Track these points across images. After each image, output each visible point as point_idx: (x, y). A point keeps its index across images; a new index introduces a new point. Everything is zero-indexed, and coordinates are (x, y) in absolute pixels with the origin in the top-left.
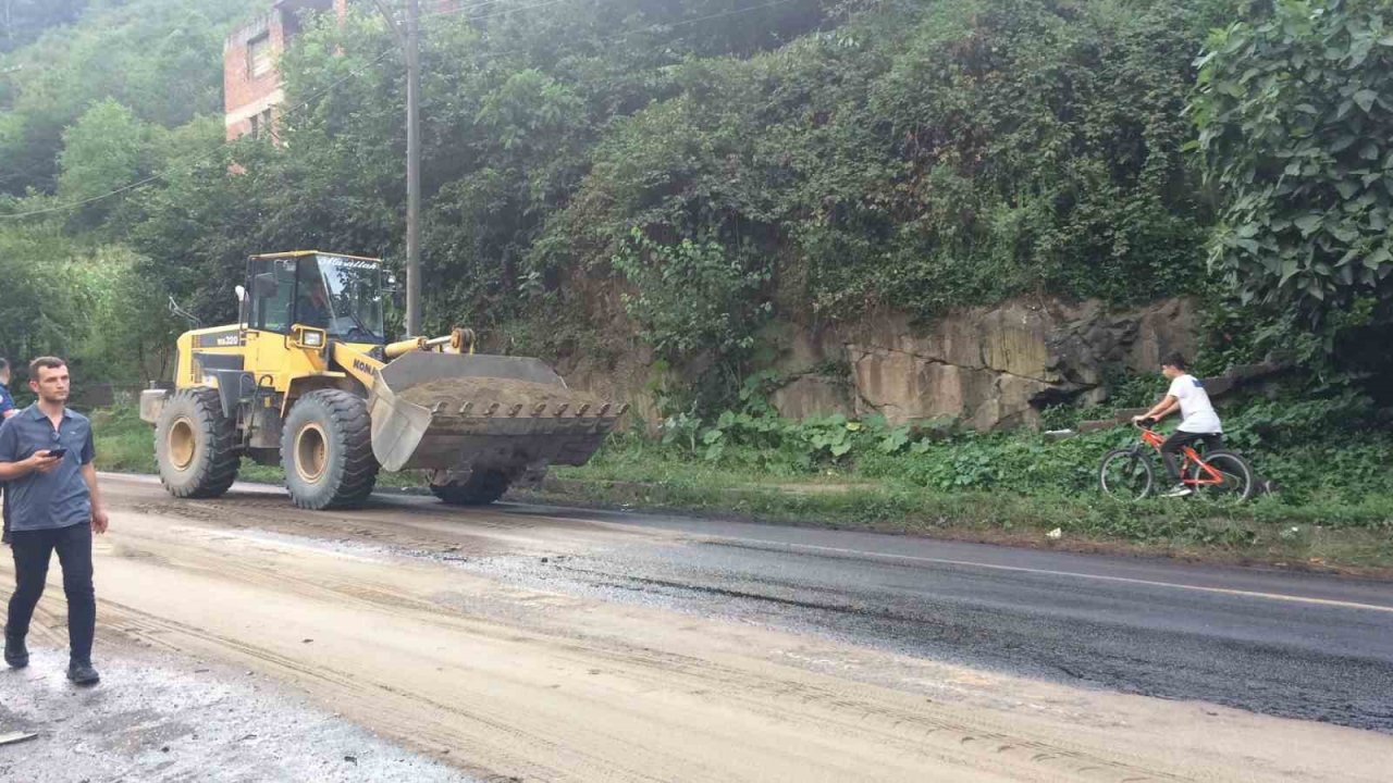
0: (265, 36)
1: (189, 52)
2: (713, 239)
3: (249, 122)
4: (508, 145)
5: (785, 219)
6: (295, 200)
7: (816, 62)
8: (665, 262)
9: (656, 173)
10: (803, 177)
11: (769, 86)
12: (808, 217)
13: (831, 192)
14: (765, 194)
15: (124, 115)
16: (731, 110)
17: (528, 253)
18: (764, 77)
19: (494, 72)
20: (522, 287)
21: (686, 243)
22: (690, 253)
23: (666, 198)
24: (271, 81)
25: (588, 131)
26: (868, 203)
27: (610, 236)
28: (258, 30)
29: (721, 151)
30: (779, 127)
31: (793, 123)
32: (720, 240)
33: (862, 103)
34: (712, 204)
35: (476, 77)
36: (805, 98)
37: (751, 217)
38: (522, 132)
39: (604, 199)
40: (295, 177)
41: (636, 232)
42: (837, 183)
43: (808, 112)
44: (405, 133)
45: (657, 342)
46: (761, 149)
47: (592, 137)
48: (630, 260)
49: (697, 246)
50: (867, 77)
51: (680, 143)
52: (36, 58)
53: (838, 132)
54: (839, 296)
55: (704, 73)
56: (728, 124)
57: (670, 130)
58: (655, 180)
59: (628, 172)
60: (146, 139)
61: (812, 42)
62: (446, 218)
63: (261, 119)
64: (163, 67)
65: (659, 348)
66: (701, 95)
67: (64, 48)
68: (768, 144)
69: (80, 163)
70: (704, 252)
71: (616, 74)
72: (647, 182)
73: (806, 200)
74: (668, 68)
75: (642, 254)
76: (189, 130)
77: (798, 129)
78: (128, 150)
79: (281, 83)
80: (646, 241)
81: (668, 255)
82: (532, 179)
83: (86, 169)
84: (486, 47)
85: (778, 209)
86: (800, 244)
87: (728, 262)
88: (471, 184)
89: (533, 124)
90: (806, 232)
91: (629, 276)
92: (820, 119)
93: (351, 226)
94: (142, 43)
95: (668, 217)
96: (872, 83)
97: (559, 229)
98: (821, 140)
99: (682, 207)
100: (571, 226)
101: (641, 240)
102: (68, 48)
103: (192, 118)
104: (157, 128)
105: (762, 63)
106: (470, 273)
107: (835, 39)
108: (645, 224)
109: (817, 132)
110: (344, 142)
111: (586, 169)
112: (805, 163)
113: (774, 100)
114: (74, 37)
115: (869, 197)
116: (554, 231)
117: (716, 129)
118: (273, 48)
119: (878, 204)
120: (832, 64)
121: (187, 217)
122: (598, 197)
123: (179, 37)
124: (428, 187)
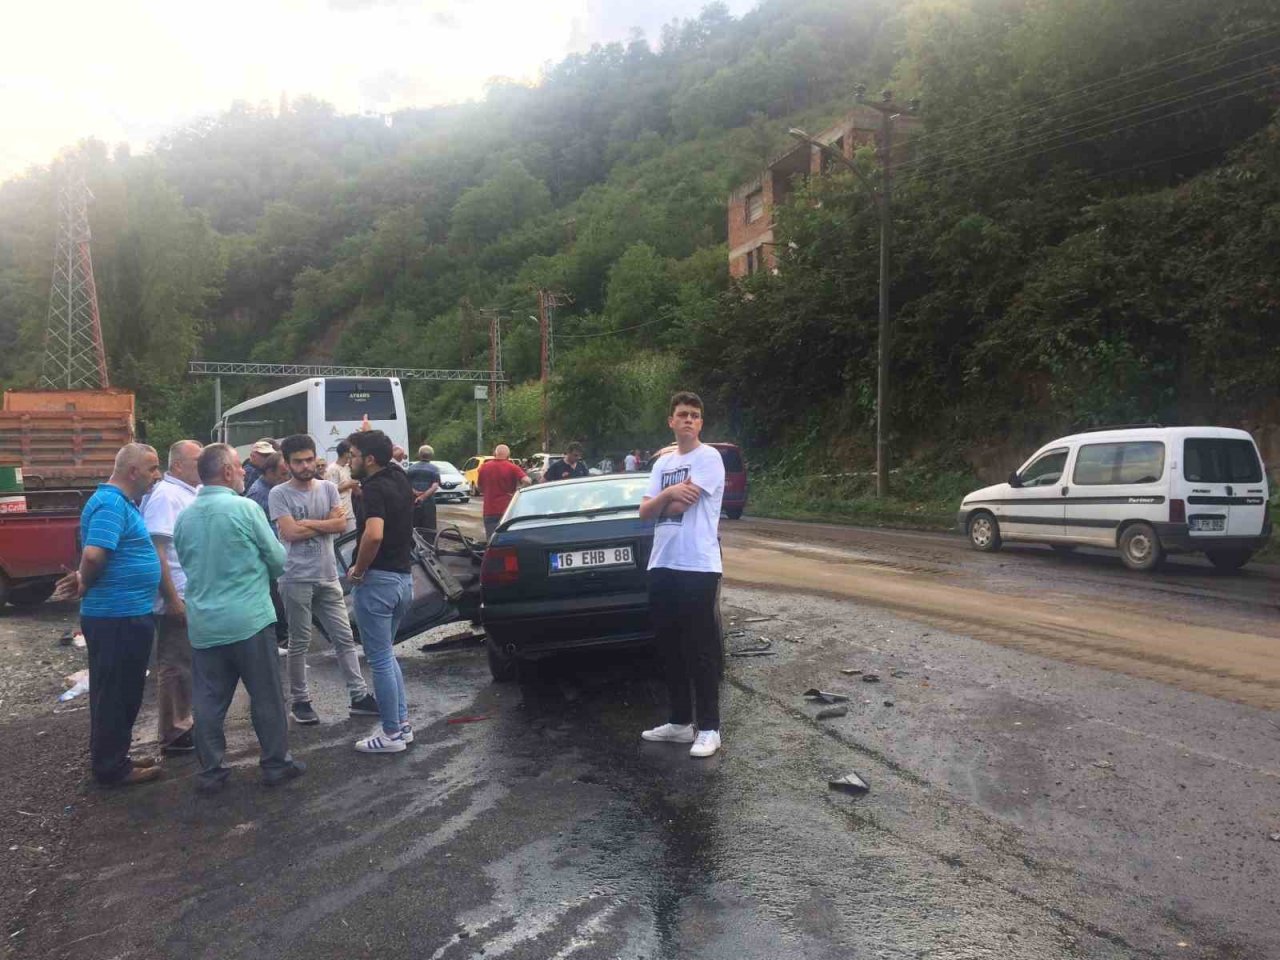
0: (759, 191)
1: (691, 200)
2: (1124, 339)
3: (746, 256)
4: (956, 273)
5: (1187, 322)
6: (794, 318)
7: (1215, 196)
8: (1085, 359)
9: (1077, 291)
10: (1202, 287)
11: (1175, 216)
12: (1206, 320)
13: (1228, 299)
14: (1170, 303)
15: (650, 251)
16: (1141, 237)
17: (970, 352)
18: (1170, 210)
19: (945, 218)
20: (965, 379)
21: (1102, 345)
22: (1105, 351)
23: (1085, 310)
24: (763, 225)
25: (1020, 258)
26: (1260, 307)
27: (1039, 339)
28: (753, 187)
29: (1133, 270)
30: (1182, 249)
31: (1195, 244)
32: (1129, 340)
33: (1257, 226)
34: (1124, 313)
35: (931, 223)
36: (1205, 224)
37: (1157, 321)
38: (967, 262)
39: (1033, 311)
40: (792, 301)
41: (1061, 337)
42: (1233, 292)
43: (1209, 235)
44: (877, 267)
45: (1076, 419)
46: (1166, 267)
47: (1023, 262)
48: (1055, 358)
49: (1110, 346)
50: (1261, 205)
51: (1098, 266)
52: (580, 211)
53: (1235, 251)
54: (1233, 381)
55: (1119, 211)
56: (1139, 249)
57: (1089, 256)
58: (1076, 296)
59: (1055, 290)
60: (664, 268)
61: (1214, 177)
62: (906, 328)
63: (755, 254)
64: (671, 213)
65: (1077, 423)
66: (1115, 228)
67: (597, 202)
68: (1172, 263)
69: (621, 290)
70: (1117, 351)
71: (1045, 211)
72: (1070, 298)
73: (1205, 307)
74: (1088, 208)
75: (1065, 353)
76: (694, 260)
77: (1200, 250)
78: (651, 278)
79: (771, 227)
80: (1069, 344)
81: (1086, 354)
82: (974, 298)
83: (624, 295)
84: (935, 196)
85: (1180, 315)
86: (1199, 342)
87: (1137, 356)
88: (926, 302)
89: (976, 255)
90: (1204, 332)
91: (1054, 370)
92: (1219, 240)
93: (834, 336)
94: (653, 192)
95: (1087, 324)
96: (1267, 209)
97: (996, 334)
98: (1220, 258)
99: (1099, 316)
100: (1006, 331)
101: (1065, 343)
102: (601, 202)
103: (694, 251)
104: (673, 260)
105: (1169, 197)
106: (924, 368)
107: (1235, 173)
108: (1068, 330)
109: (1215, 253)
110: (827, 274)
111: (1018, 287)
112: (1204, 277)
113: (1178, 228)
114: (605, 192)
115: (1261, 302)
116: (992, 336)
117: (1128, 254)
118: (765, 200)
119: (1270, 308)
120: (1229, 196)
121: (716, 332)
122: (1027, 310)
123: (683, 189)
124: (894, 305)
